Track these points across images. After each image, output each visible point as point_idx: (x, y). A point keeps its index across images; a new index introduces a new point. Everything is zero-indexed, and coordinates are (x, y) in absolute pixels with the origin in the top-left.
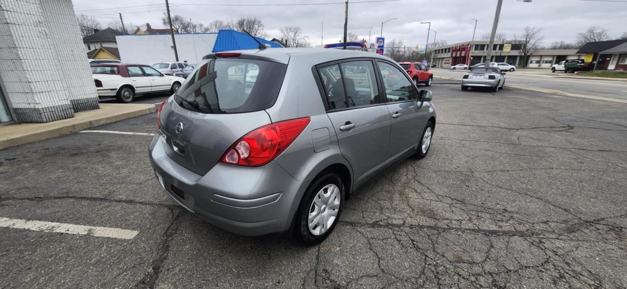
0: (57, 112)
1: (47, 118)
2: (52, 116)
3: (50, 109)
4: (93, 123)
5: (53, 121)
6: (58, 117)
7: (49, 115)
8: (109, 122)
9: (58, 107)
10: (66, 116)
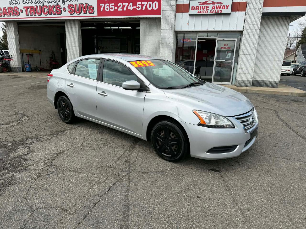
0: (244, 83)
1: (239, 85)
2: (241, 84)
3: (242, 81)
4: (248, 91)
5: (240, 86)
6: (244, 85)
7: (240, 84)
8: (257, 92)
9: (245, 81)
10: (247, 86)
